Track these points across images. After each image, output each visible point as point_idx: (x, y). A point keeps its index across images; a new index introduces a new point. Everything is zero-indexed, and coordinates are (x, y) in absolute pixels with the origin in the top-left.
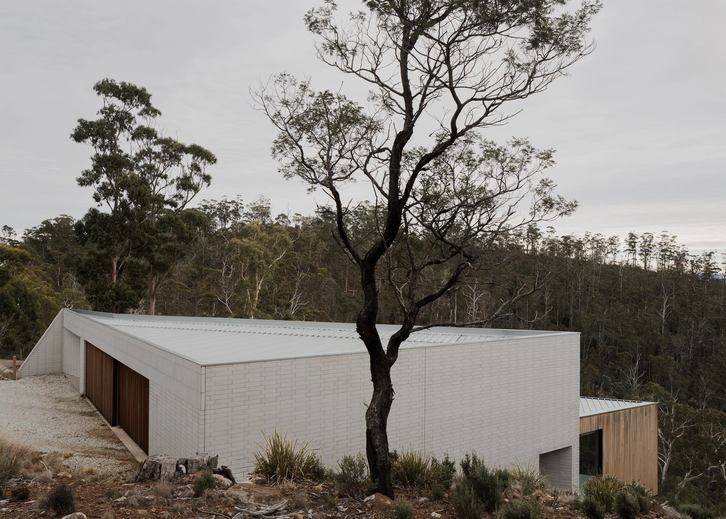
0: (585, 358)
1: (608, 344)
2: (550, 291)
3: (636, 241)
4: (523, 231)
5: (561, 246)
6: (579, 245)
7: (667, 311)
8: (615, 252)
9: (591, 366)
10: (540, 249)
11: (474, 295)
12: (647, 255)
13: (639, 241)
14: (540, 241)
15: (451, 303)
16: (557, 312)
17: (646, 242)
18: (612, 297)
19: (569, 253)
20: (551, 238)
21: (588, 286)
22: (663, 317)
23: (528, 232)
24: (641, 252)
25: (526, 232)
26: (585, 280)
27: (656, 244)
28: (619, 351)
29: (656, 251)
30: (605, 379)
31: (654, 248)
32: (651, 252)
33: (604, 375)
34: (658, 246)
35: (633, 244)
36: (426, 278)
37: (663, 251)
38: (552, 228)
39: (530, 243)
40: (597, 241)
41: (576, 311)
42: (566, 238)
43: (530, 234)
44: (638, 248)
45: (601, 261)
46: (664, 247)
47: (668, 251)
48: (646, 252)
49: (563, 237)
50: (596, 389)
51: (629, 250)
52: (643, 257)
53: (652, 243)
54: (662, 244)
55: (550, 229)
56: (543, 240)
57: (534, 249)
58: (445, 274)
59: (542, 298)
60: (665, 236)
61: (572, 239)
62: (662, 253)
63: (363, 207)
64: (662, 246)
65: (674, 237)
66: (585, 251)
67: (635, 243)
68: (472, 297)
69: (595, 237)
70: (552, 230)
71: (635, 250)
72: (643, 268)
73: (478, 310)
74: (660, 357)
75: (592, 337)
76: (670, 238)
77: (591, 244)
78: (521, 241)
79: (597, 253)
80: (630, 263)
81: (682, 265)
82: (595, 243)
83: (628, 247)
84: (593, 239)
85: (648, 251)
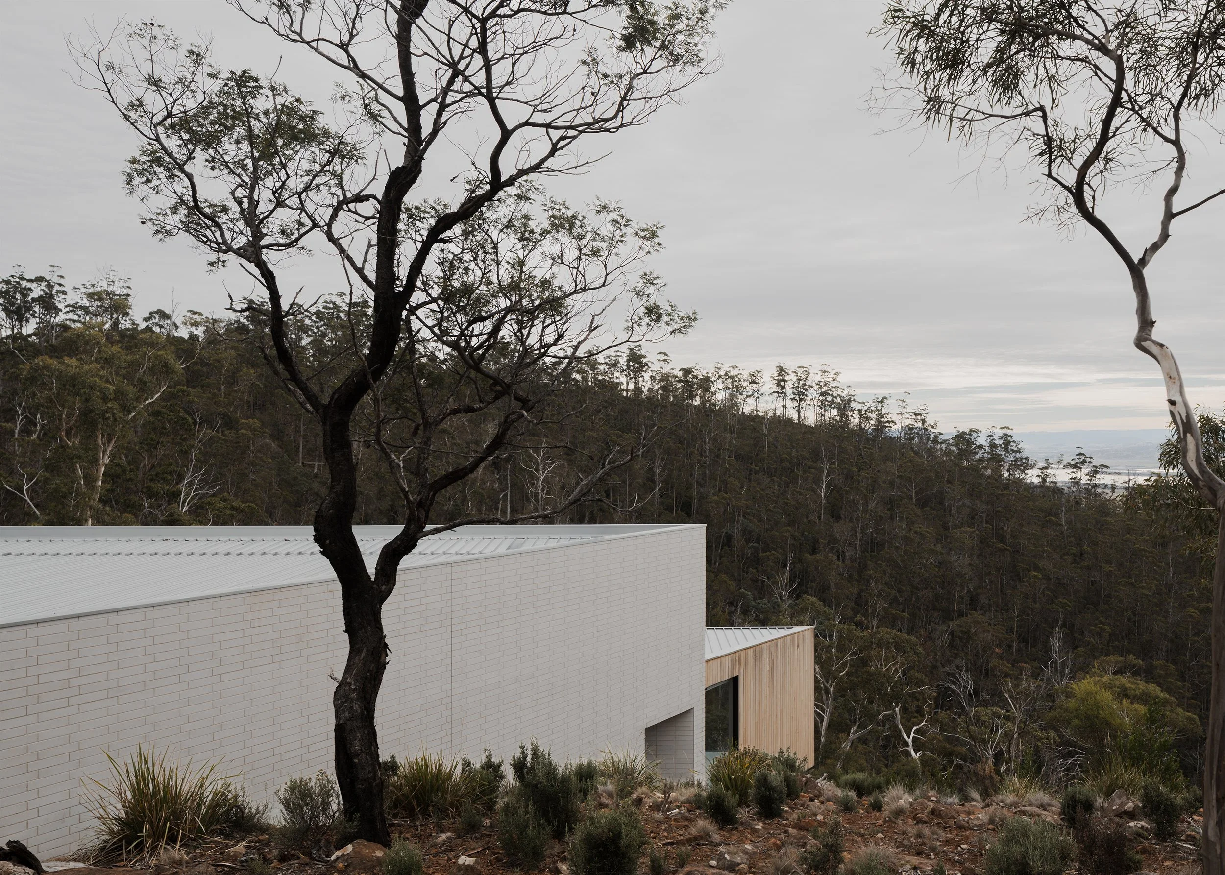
0: (715, 564)
1: (748, 541)
2: (662, 459)
3: (787, 378)
4: (620, 359)
5: (679, 385)
6: (705, 384)
7: (827, 487)
8: (757, 395)
9: (723, 577)
10: (647, 388)
11: (541, 467)
12: (801, 400)
13: (791, 378)
14: (647, 376)
15: (500, 483)
16: (672, 493)
17: (799, 380)
18: (753, 467)
19: (692, 396)
20: (664, 371)
21: (719, 450)
22: (823, 495)
23: (628, 361)
24: (793, 396)
25: (625, 359)
26: (715, 440)
27: (814, 384)
28: (764, 551)
29: (813, 394)
30: (744, 596)
31: (811, 390)
32: (806, 396)
33: (742, 590)
34: (816, 387)
35: (782, 383)
36: (455, 439)
37: (822, 394)
38: (665, 354)
39: (631, 378)
40: (732, 377)
41: (702, 490)
42: (687, 372)
43: (631, 363)
44: (789, 390)
45: (738, 410)
46: (824, 389)
47: (829, 395)
48: (800, 396)
49: (682, 370)
50: (730, 614)
51: (777, 392)
52: (796, 404)
53: (808, 383)
54: (822, 384)
55: (662, 357)
56: (651, 374)
57: (638, 390)
58: (490, 431)
59: (651, 469)
60: (825, 372)
61: (696, 373)
62: (821, 398)
63: (334, 304)
64: (821, 387)
65: (837, 374)
66: (714, 394)
67: (785, 381)
68: (537, 470)
69: (729, 372)
70: (666, 357)
71: (785, 393)
72: (796, 421)
73: (548, 493)
74: (818, 556)
75: (724, 530)
76: (832, 375)
77: (723, 382)
78: (617, 374)
79: (732, 397)
80: (778, 413)
81: (848, 416)
82: (730, 381)
83: (776, 388)
84: (726, 374)
85: (803, 394)
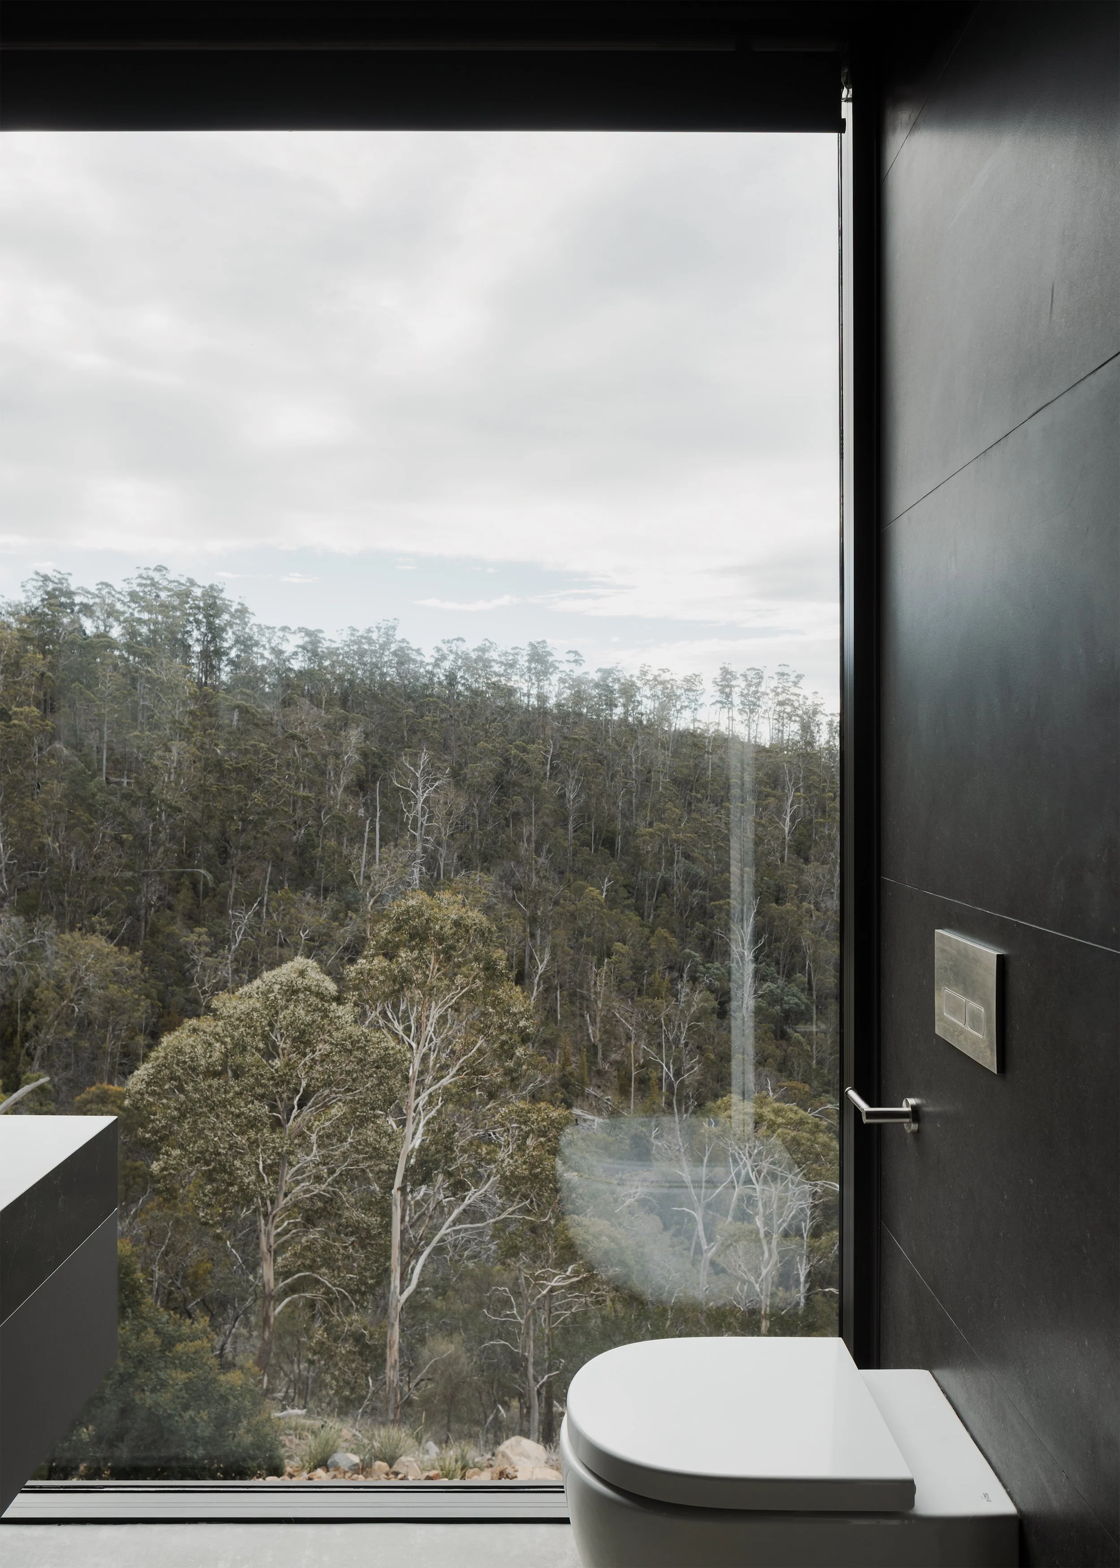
0: (649, 917)
1: (692, 887)
2: (578, 780)
3: (733, 683)
4: (519, 657)
5: (595, 692)
6: (629, 691)
7: (793, 819)
8: (695, 705)
9: (663, 932)
10: (554, 694)
11: (420, 785)
12: (752, 711)
13: (739, 685)
14: (554, 678)
15: (367, 810)
16: (589, 826)
17: (750, 685)
18: (694, 794)
19: (612, 705)
20: (575, 675)
21: (649, 772)
22: (787, 830)
23: (530, 661)
24: (741, 707)
25: (526, 658)
26: (644, 760)
27: (768, 691)
28: (712, 899)
29: (768, 703)
30: (689, 956)
31: (765, 699)
32: (759, 706)
33: (687, 950)
34: (772, 695)
35: (727, 690)
36: (306, 748)
37: (781, 703)
38: (576, 653)
39: (533, 684)
40: (661, 683)
41: (628, 824)
42: (607, 673)
43: (533, 665)
44: (736, 699)
45: (670, 725)
46: (781, 698)
47: (787, 704)
48: (751, 706)
49: (599, 670)
50: (673, 981)
51: (721, 702)
52: (745, 717)
53: (762, 689)
54: (779, 690)
55: (572, 657)
56: (560, 675)
57: (542, 698)
58: (353, 740)
59: (562, 796)
60: (783, 674)
61: (617, 675)
62: (778, 708)
63: (152, 579)
64: (777, 694)
65: (799, 677)
66: (640, 703)
67: (731, 687)
68: (415, 789)
69: (659, 675)
70: (577, 657)
71: (731, 703)
72: (746, 740)
73: (429, 820)
74: (786, 907)
75: (660, 874)
76: (792, 678)
77: (651, 690)
78: (514, 678)
79: (663, 707)
80: (722, 728)
81: (812, 732)
82: (660, 687)
83: (718, 696)
84: (655, 679)
85: (754, 704)
